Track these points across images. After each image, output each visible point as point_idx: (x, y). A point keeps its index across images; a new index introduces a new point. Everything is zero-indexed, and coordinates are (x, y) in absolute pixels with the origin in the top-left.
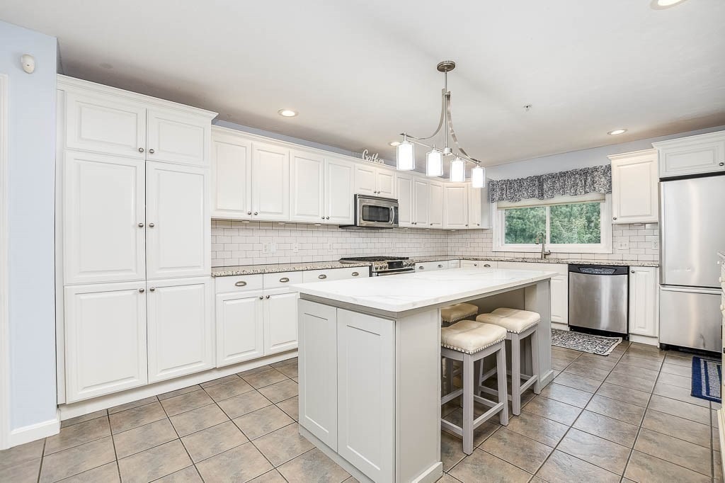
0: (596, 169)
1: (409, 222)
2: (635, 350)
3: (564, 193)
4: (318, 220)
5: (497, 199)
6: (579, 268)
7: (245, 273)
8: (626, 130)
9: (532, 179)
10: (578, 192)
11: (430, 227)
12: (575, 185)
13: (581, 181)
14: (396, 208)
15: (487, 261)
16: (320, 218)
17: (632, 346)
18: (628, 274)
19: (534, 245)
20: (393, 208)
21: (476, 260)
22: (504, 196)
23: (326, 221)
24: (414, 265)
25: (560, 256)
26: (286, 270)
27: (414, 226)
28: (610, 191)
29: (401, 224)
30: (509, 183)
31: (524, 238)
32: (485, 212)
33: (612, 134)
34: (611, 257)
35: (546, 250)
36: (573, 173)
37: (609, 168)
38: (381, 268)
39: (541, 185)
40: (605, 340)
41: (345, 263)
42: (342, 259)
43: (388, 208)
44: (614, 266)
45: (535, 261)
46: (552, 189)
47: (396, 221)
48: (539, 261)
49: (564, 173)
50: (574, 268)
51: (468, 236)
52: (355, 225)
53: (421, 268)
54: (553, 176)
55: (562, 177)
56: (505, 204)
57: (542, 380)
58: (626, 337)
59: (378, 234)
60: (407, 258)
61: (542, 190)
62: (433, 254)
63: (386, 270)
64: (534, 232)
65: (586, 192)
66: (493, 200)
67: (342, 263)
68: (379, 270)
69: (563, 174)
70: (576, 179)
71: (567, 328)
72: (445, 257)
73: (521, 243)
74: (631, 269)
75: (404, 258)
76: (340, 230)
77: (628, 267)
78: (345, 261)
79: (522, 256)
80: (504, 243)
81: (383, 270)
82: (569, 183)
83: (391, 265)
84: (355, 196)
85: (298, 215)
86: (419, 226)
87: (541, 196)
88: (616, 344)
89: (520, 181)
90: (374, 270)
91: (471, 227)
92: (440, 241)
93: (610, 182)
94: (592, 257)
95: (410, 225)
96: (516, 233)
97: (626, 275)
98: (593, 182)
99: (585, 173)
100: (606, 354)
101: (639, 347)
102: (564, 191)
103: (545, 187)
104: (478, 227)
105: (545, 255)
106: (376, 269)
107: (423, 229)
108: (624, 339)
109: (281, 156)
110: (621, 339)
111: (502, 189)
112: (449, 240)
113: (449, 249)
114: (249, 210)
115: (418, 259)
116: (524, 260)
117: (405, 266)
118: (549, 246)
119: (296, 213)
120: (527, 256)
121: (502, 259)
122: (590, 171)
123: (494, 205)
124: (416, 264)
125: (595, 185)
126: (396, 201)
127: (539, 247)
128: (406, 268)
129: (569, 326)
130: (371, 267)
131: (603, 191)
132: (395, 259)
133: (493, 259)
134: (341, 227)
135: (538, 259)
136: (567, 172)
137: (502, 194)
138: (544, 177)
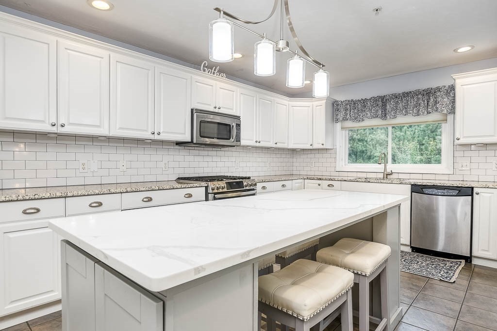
0: (439, 89)
1: (253, 140)
2: (480, 275)
3: (407, 114)
4: (147, 135)
5: (341, 119)
6: (422, 189)
7: (37, 197)
8: (473, 47)
9: (375, 100)
10: (420, 112)
11: (274, 146)
12: (417, 105)
13: (424, 101)
14: (238, 125)
15: (330, 181)
16: (150, 133)
17: (476, 270)
18: (472, 195)
19: (376, 165)
20: (234, 125)
21: (320, 179)
22: (348, 116)
23: (156, 137)
24: (255, 185)
25: (401, 176)
26: (97, 192)
27: (258, 144)
28: (453, 111)
29: (243, 142)
30: (353, 103)
31: (363, 159)
32: (329, 132)
33: (459, 51)
34: (452, 178)
35: (389, 171)
36: (417, 93)
37: (452, 88)
38: (218, 189)
39: (384, 106)
40: (449, 263)
41: (181, 183)
42: (179, 178)
43: (230, 125)
44: (457, 187)
45: (378, 181)
46: (395, 109)
47: (238, 139)
48: (382, 181)
49: (407, 93)
50: (417, 189)
51: (312, 156)
52: (192, 142)
53: (264, 188)
54: (396, 96)
55: (404, 97)
56: (349, 124)
57: (391, 322)
58: (468, 259)
59: (221, 152)
60: (249, 178)
61: (385, 110)
62: (278, 173)
63: (224, 190)
64: (372, 153)
65: (429, 113)
66: (337, 121)
67: (179, 183)
68: (216, 191)
69: (406, 95)
70: (418, 99)
71: (409, 250)
72: (290, 176)
73: (361, 163)
74: (475, 190)
75: (245, 178)
76: (177, 147)
77: (472, 188)
78: (181, 181)
79: (364, 175)
80: (347, 162)
81: (221, 190)
82: (412, 103)
83: (230, 185)
84: (192, 110)
85: (120, 128)
86: (262, 144)
87: (384, 116)
88: (460, 268)
89: (364, 101)
90: (210, 191)
91: (315, 146)
92: (286, 160)
93: (453, 102)
94: (432, 177)
95: (253, 143)
96: (356, 155)
97: (470, 197)
98: (436, 102)
99: (428, 93)
100: (452, 281)
101: (483, 271)
102: (406, 112)
103: (388, 107)
104: (322, 147)
105: (387, 175)
106: (213, 189)
107: (268, 148)
108: (466, 261)
109: (99, 59)
110: (463, 261)
111: (346, 110)
112: (295, 160)
113: (294, 168)
114: (54, 121)
115: (261, 179)
116: (367, 181)
117: (246, 186)
118: (391, 167)
119: (118, 127)
120: (369, 176)
121: (346, 178)
122: (433, 91)
123: (339, 125)
124: (258, 184)
125: (438, 105)
126: (238, 118)
127: (380, 168)
128: (248, 188)
129: (411, 247)
130: (207, 188)
131: (445, 112)
132: (235, 179)
133: (336, 178)
134: (179, 144)
135: (380, 179)
136: (410, 92)
137: (346, 115)
138: (388, 97)
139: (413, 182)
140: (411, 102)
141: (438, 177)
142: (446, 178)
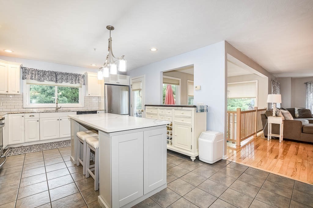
0: (80, 75)
3: (67, 82)
9: (51, 72)
10: (73, 82)
12: (72, 79)
13: (74, 78)
22: (34, 78)
28: (84, 84)
30: (37, 71)
34: (84, 108)
35: (59, 107)
36: (71, 74)
45: (53, 111)
46: (61, 79)
48: (55, 111)
49: (68, 73)
54: (62, 73)
65: (76, 83)
69: (67, 74)
70: (72, 77)
80: (29, 103)
87: (56, 81)
89: (44, 72)
98: (79, 80)
99: (76, 76)
103: (58, 77)
111: (32, 74)
122: (78, 75)
123: (25, 82)
137: (32, 76)
138: (58, 73)
139: (78, 110)
140: (69, 78)
141: (79, 108)
142: (82, 108)
